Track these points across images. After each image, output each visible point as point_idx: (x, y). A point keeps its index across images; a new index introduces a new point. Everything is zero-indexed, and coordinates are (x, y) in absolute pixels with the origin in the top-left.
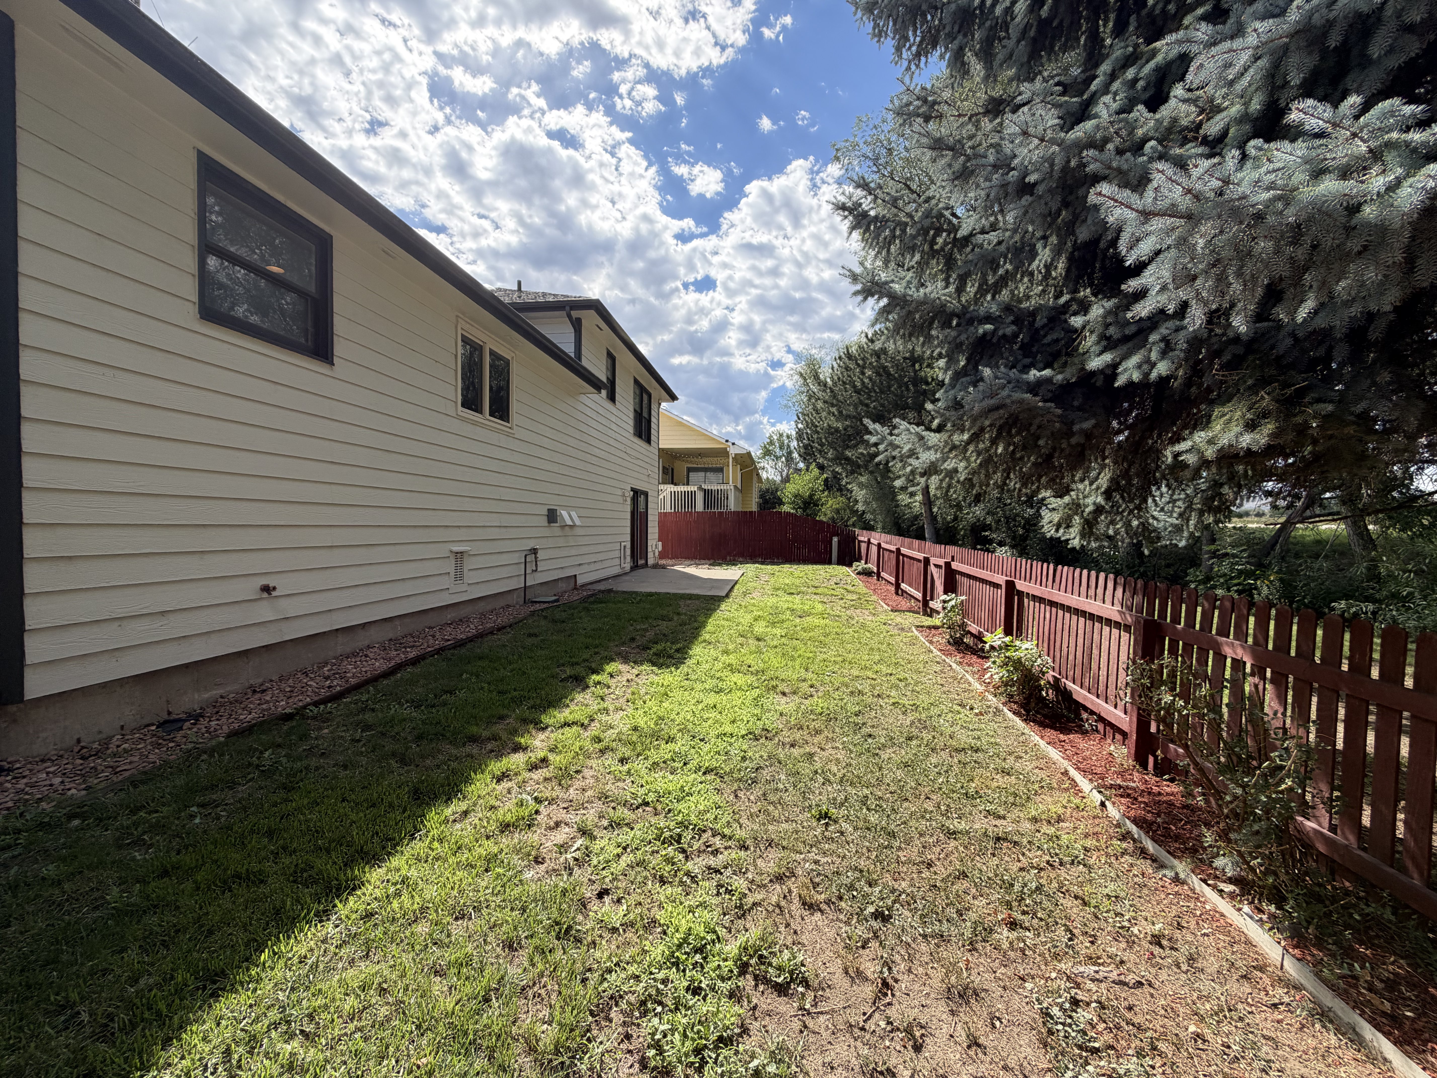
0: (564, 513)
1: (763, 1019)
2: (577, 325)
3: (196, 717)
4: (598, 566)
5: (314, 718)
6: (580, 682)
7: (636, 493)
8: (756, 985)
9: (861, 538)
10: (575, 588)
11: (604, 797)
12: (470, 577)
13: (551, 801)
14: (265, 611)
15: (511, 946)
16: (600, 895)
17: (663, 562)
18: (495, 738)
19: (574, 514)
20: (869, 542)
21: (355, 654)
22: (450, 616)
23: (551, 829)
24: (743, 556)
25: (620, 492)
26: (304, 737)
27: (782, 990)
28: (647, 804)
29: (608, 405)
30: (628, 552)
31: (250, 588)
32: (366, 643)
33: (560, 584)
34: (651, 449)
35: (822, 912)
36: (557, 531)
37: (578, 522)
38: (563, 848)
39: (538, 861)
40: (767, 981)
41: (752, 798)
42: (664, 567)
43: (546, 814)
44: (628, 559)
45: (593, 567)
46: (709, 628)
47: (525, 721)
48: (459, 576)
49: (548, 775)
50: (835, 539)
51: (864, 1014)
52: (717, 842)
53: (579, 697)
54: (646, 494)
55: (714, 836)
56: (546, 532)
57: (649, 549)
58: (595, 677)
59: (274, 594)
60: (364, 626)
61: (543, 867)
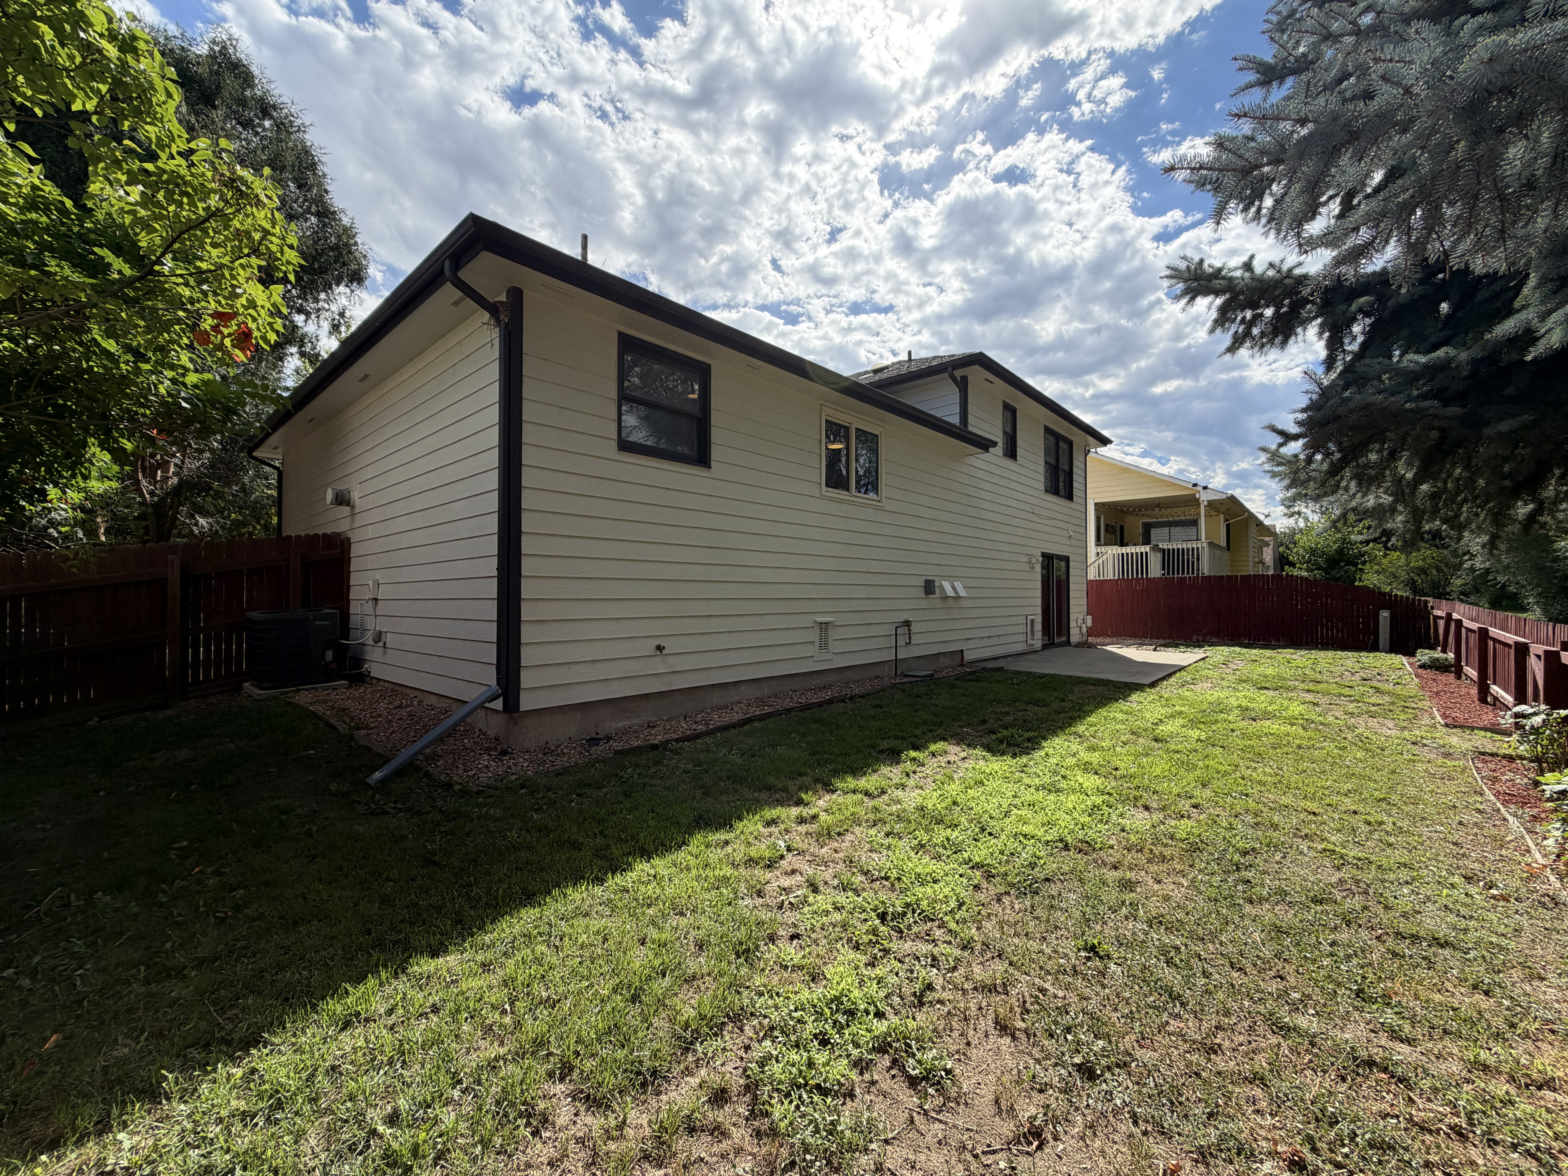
0: (947, 585)
1: (877, 1096)
2: (963, 385)
3: (608, 738)
4: (996, 641)
5: (670, 751)
6: (894, 756)
7: (1048, 559)
8: (891, 1068)
9: (1438, 613)
10: (962, 665)
11: (850, 862)
12: (835, 647)
13: (801, 853)
14: (658, 666)
15: (701, 946)
16: (793, 937)
17: (1090, 639)
18: (785, 790)
19: (958, 585)
20: (1449, 617)
21: (725, 707)
22: (815, 682)
23: (786, 873)
24: (1217, 635)
25: (1025, 559)
26: (658, 763)
27: (913, 1082)
28: (887, 878)
29: (1008, 463)
30: (1038, 627)
31: (648, 648)
32: (737, 698)
33: (942, 659)
34: (1073, 505)
35: (1014, 1038)
36: (938, 604)
37: (962, 593)
38: (786, 890)
39: (760, 894)
40: (902, 1070)
41: (1017, 907)
42: (1091, 646)
43: (790, 861)
44: (1039, 635)
45: (985, 642)
46: (1092, 719)
47: (817, 781)
48: (824, 645)
49: (810, 830)
50: (1385, 614)
51: (989, 1146)
52: (938, 933)
53: (885, 770)
54: (1066, 559)
55: (939, 927)
56: (924, 604)
57: (1073, 624)
58: (913, 754)
59: (664, 652)
60: (735, 683)
61: (761, 900)
